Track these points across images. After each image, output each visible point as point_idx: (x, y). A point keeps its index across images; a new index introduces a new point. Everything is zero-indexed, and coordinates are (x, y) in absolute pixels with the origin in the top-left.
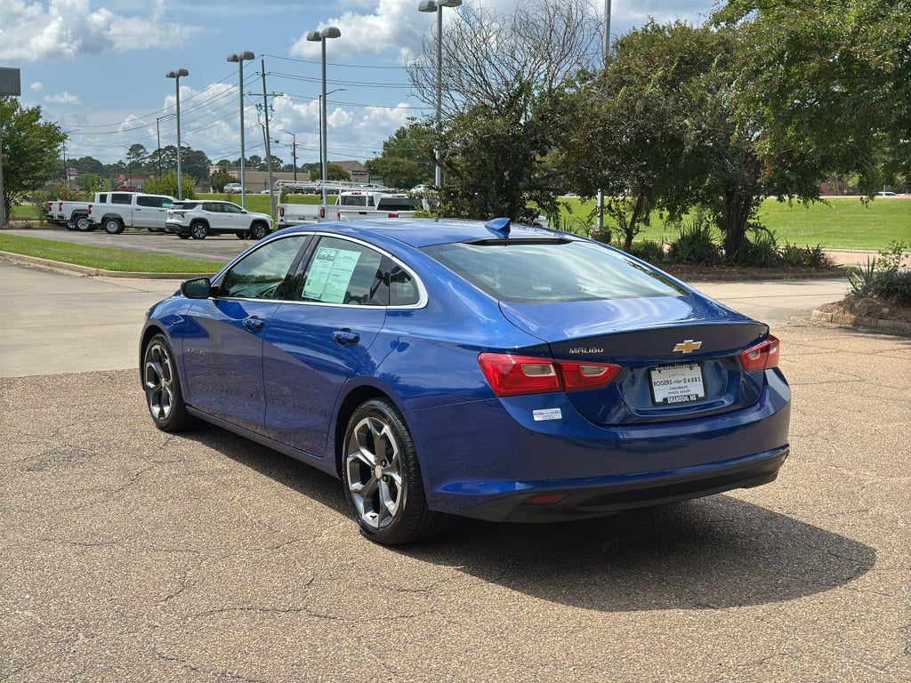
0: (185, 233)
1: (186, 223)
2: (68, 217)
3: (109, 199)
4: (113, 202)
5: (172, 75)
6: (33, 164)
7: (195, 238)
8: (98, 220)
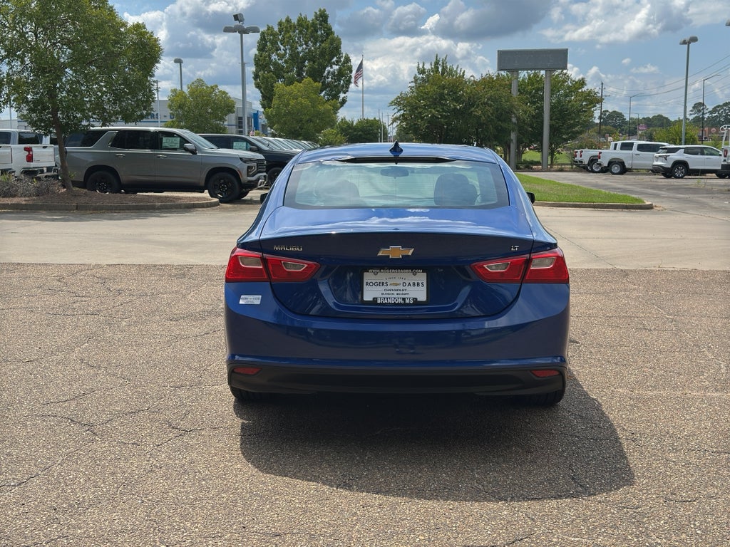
0: (668, 173)
1: (668, 165)
2: (586, 162)
3: (618, 147)
4: (621, 149)
5: (684, 43)
6: (572, 122)
7: (676, 177)
8: (606, 164)
